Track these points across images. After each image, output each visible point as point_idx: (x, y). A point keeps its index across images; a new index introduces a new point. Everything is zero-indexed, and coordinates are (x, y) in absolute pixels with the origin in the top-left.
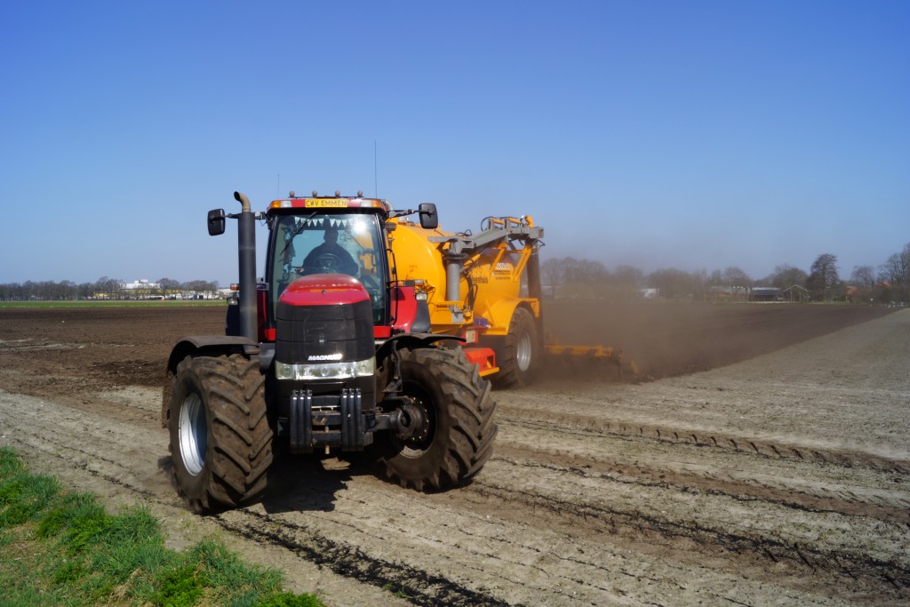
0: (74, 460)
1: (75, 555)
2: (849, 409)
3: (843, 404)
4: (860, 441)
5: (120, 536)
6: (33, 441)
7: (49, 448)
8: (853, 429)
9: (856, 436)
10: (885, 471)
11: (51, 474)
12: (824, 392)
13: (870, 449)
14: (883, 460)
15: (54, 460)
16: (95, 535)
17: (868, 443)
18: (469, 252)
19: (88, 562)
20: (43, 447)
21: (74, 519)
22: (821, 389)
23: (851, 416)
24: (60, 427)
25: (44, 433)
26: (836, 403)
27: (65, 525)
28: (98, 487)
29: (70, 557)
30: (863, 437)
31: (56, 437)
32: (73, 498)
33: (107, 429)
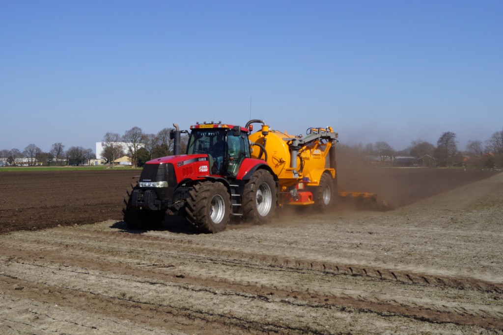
2: (463, 247)
3: (458, 243)
4: (470, 269)
8: (465, 261)
9: (467, 266)
10: (487, 291)
12: (445, 234)
13: (477, 275)
14: (487, 283)
17: (475, 271)
18: (301, 145)
22: (443, 231)
23: (464, 251)
26: (453, 242)
30: (472, 267)
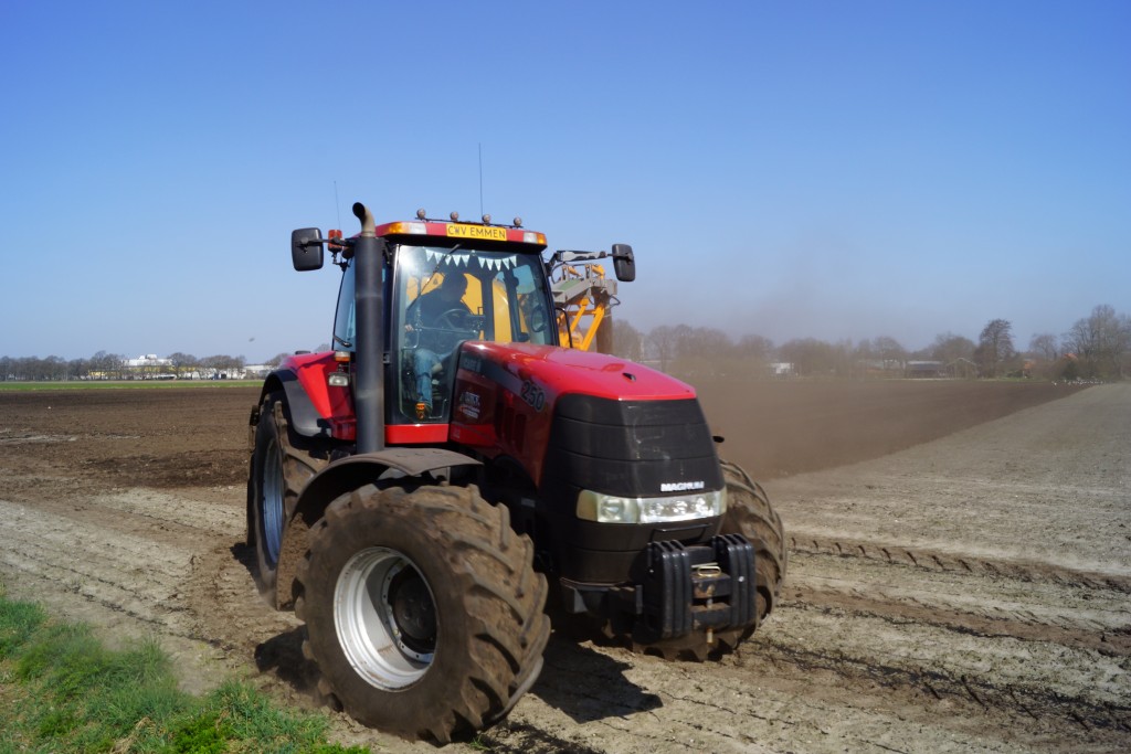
0: (63, 581)
1: (65, 701)
5: (122, 676)
6: (11, 559)
7: (32, 567)
11: (34, 600)
15: (38, 582)
16: (90, 676)
19: (82, 709)
20: (24, 566)
21: (64, 656)
24: (46, 540)
25: (25, 547)
27: (52, 664)
28: (96, 616)
29: (59, 704)
31: (40, 552)
32: (63, 630)
33: (105, 542)
